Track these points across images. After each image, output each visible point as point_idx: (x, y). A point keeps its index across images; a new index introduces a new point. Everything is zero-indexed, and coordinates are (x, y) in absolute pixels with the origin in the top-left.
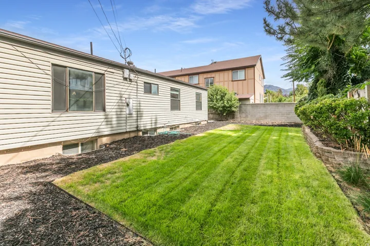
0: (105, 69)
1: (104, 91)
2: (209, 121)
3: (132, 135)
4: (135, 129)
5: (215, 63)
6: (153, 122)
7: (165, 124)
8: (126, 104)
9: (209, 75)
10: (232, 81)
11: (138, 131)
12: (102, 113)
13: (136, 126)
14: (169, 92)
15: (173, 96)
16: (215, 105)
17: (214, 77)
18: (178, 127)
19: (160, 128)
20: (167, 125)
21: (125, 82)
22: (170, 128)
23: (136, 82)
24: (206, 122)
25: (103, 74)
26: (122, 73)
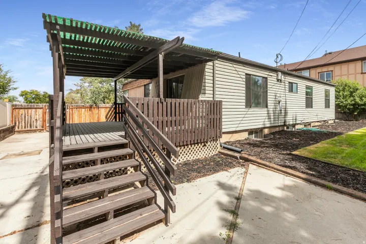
0: (268, 73)
1: (267, 91)
2: (336, 121)
3: (281, 129)
4: (283, 124)
5: (330, 53)
6: (294, 118)
7: (301, 121)
8: (278, 102)
9: (325, 69)
10: (362, 73)
11: (285, 125)
12: (266, 109)
13: (283, 121)
14: (304, 90)
15: (307, 94)
16: (342, 102)
17: (332, 71)
18: (310, 124)
19: (298, 124)
20: (303, 122)
21: (278, 83)
22: (305, 125)
23: (284, 83)
24: (332, 122)
25: (267, 78)
26: (276, 75)
